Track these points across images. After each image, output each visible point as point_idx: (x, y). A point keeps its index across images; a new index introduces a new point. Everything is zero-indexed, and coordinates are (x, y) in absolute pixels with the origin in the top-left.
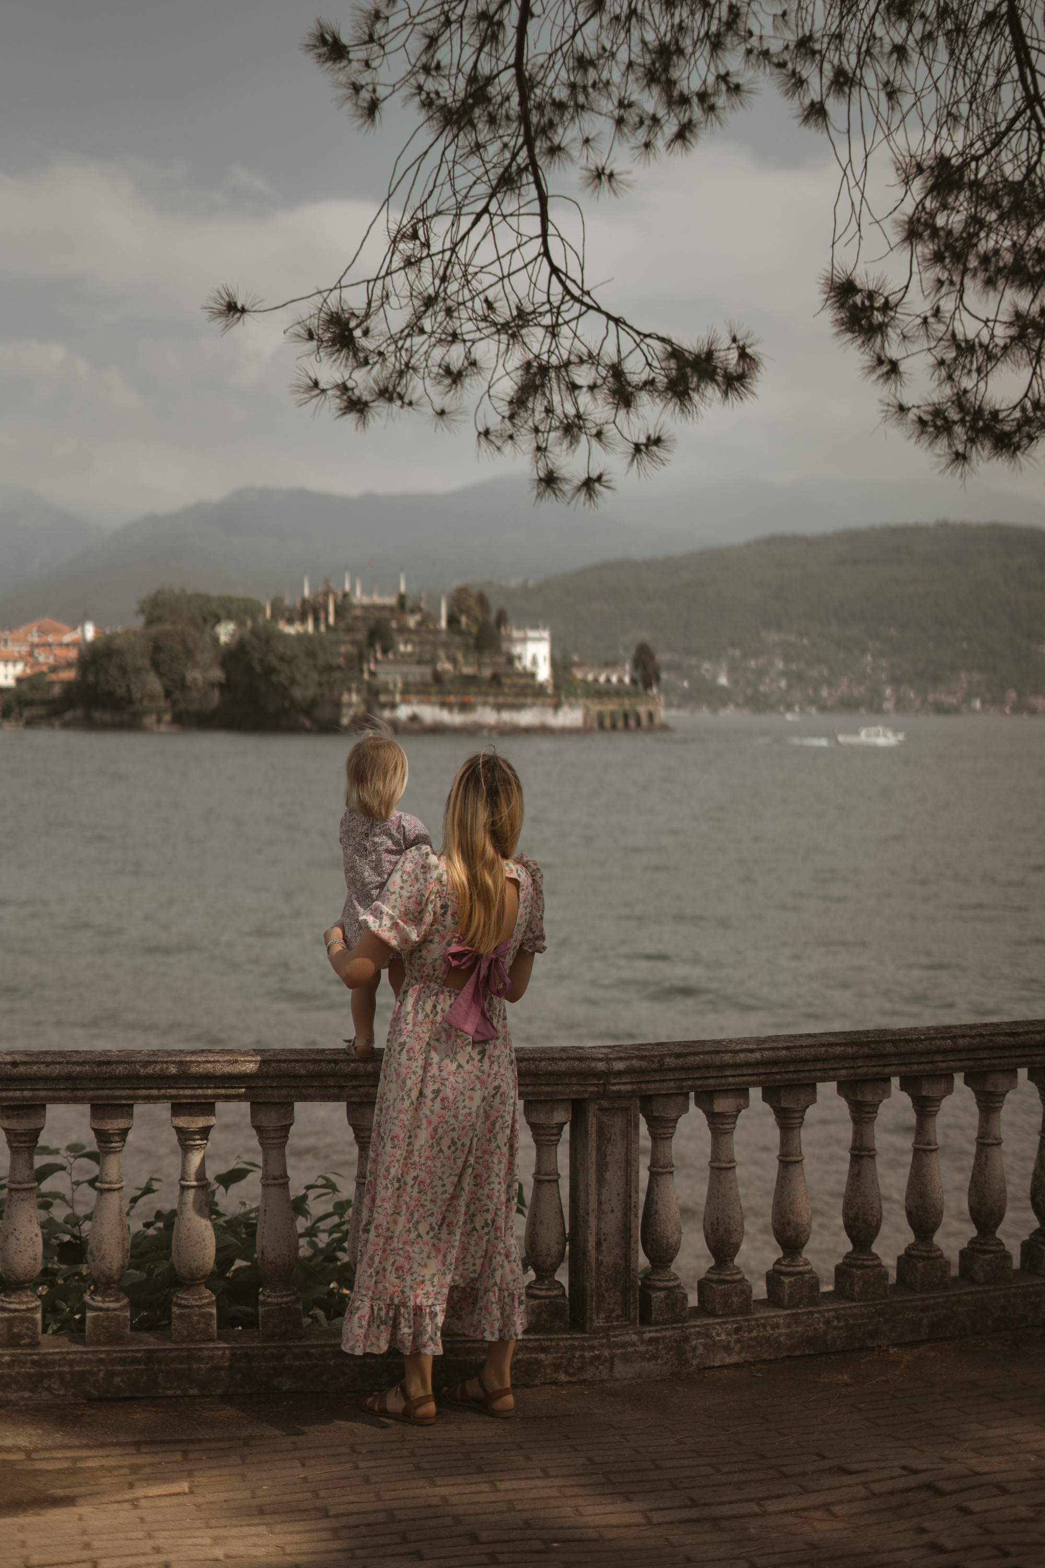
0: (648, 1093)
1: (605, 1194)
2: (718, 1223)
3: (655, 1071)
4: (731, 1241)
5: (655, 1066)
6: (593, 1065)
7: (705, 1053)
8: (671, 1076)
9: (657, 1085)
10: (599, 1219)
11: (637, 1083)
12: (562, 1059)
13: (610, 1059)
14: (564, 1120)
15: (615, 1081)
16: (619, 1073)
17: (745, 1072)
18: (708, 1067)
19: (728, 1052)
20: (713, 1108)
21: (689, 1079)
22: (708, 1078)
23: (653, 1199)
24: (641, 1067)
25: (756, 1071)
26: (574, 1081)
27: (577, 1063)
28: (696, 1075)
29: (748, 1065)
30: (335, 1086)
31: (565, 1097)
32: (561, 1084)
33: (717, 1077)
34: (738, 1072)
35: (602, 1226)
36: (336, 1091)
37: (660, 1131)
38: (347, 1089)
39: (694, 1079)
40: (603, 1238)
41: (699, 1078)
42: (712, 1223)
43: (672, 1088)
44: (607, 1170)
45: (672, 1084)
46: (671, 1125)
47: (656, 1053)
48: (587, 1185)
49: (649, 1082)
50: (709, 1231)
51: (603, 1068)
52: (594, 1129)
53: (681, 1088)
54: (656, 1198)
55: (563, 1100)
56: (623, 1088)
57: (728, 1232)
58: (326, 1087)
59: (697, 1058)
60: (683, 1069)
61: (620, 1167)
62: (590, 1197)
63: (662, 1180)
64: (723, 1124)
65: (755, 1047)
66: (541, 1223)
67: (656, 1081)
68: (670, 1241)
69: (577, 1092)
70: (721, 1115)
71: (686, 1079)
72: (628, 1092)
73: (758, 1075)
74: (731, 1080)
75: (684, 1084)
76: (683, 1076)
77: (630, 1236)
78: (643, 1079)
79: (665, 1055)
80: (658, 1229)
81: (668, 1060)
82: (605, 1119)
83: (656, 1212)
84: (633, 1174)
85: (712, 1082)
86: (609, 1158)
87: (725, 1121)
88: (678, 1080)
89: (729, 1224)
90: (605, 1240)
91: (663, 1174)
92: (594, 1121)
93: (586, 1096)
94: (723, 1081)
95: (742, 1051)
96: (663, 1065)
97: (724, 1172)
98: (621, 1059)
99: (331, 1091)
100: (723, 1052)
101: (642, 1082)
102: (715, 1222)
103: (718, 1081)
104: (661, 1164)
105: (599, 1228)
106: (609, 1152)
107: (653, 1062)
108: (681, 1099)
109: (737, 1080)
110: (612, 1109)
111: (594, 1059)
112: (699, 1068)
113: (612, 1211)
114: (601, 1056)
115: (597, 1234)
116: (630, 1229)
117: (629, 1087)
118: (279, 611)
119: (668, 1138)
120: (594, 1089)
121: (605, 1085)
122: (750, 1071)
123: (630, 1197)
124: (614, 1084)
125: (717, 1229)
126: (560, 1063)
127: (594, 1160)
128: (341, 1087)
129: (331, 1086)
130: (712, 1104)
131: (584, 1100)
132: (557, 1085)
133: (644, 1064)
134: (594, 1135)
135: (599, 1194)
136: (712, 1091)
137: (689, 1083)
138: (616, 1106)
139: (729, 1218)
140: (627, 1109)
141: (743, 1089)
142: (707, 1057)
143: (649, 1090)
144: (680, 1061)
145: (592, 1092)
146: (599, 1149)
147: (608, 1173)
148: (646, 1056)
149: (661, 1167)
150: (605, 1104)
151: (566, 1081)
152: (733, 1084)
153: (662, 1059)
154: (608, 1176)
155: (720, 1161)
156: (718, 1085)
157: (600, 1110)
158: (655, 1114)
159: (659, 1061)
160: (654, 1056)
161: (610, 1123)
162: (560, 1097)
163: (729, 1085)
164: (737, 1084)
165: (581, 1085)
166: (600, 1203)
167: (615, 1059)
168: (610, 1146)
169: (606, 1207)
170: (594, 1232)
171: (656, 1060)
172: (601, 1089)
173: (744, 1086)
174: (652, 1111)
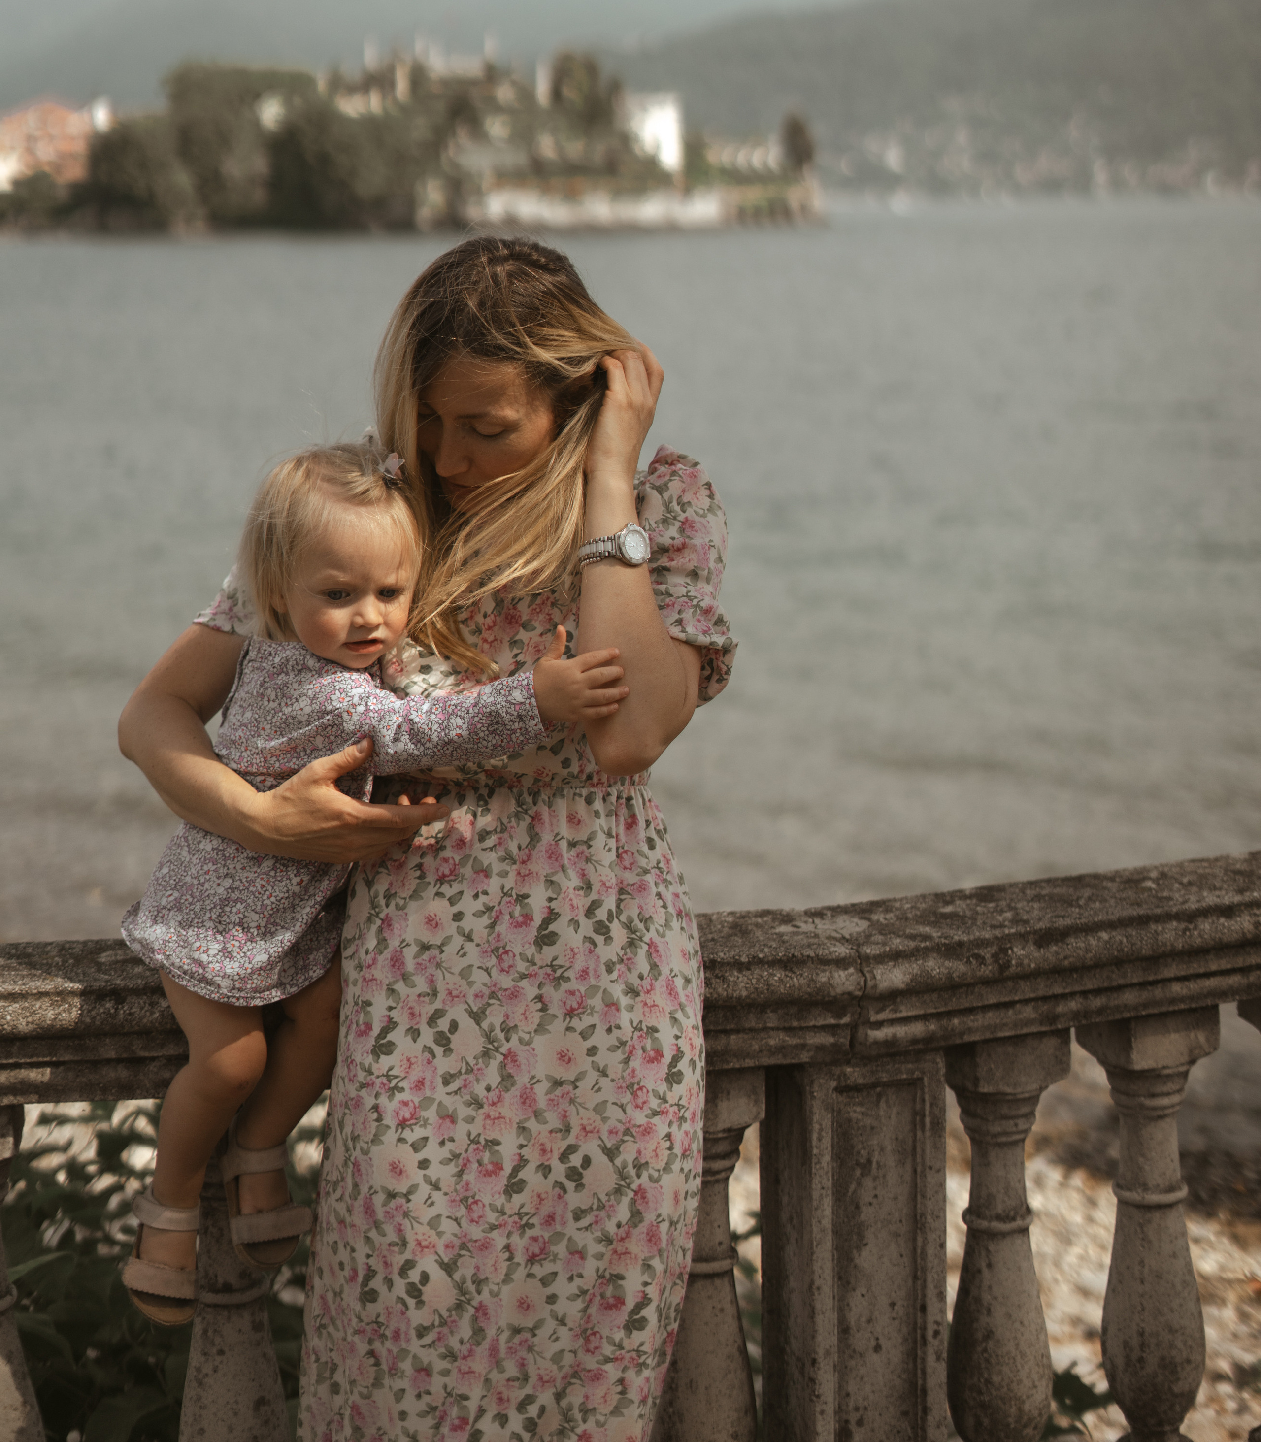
0: (967, 1038)
1: (858, 1305)
2: (1143, 1346)
3: (986, 982)
4: (1176, 1389)
5: (986, 971)
6: (823, 978)
7: (1111, 925)
8: (1026, 990)
9: (991, 1017)
10: (842, 1370)
11: (938, 1016)
12: (740, 966)
13: (867, 959)
14: (746, 1119)
15: (881, 1016)
16: (893, 996)
17: (1214, 967)
18: (1119, 962)
19: (1169, 917)
20: (1129, 1059)
21: (1072, 994)
22: (1120, 988)
23: (978, 1300)
24: (950, 977)
25: (1240, 962)
26: (772, 1019)
27: (779, 974)
28: (1089, 985)
29: (1221, 948)
30: (119, 1061)
31: (749, 1063)
32: (737, 1031)
33: (1143, 985)
34: (1197, 967)
35: (852, 1387)
36: (123, 1073)
37: (996, 1128)
38: (153, 1067)
39: (1084, 994)
40: (853, 1417)
41: (1097, 992)
42: (1126, 1344)
43: (1028, 1022)
44: (861, 1244)
45: (1028, 1012)
46: (1024, 1110)
47: (987, 934)
48: (811, 1288)
49: (971, 1010)
50: (1120, 1362)
51: (850, 986)
52: (827, 1142)
53: (1052, 1019)
54: (986, 1297)
55: (741, 1072)
56: (901, 1031)
57: (1170, 1367)
58: (96, 1064)
59: (1093, 942)
60: (1057, 972)
61: (897, 1235)
62: (819, 1319)
63: (1003, 1251)
64: (1153, 1096)
65: (1237, 899)
66: (691, 1385)
67: (986, 1008)
68: (1027, 1407)
69: (781, 1049)
70: (1152, 1075)
71: (1064, 996)
72: (914, 1041)
73: (1243, 970)
74: (1177, 989)
75: (1060, 1008)
76: (1058, 990)
77: (925, 1410)
78: (953, 1005)
79: (1009, 938)
80: (996, 1379)
81: (1018, 951)
82: (855, 1112)
83: (989, 1334)
84: (931, 1251)
85: (1129, 997)
86: (867, 1214)
87: (1159, 1088)
88: (1045, 999)
89: (1172, 1346)
90: (860, 1423)
91: (1004, 1235)
92: (827, 1122)
93: (805, 1057)
94: (1158, 993)
95: (1205, 912)
96: (1008, 965)
97: (1156, 1216)
98: (896, 956)
99: (111, 1074)
100: (1157, 919)
101: (950, 1014)
102: (1135, 1342)
103: (1145, 995)
104: (1000, 1209)
105: (843, 1394)
106: (865, 1196)
107: (981, 960)
108: (1050, 1045)
109: (1194, 987)
110: (874, 1086)
111: (824, 962)
112: (1098, 965)
113: (877, 1348)
114: (842, 950)
115: (839, 1410)
116: (924, 1392)
117: (917, 1029)
118: (337, 84)
119: (1015, 1143)
120: (827, 1039)
121: (853, 1027)
122: (1225, 964)
123: (923, 1309)
124: (879, 1025)
125: (1141, 1360)
126: (734, 976)
127: (827, 1223)
128: (135, 1062)
129: (109, 1061)
130: (1127, 1048)
131: (800, 1067)
132: (726, 1032)
133: (958, 968)
134: (827, 1158)
135: (842, 1308)
136: (1128, 1021)
137: (1074, 1005)
138: (885, 1077)
139: (1172, 1330)
140: (914, 1084)
141: (1204, 1009)
142: (1118, 936)
143: (970, 1030)
144: (1052, 953)
145: (820, 1048)
146: (840, 1192)
147: (865, 1253)
148: (960, 944)
149: (999, 1218)
150: (854, 1074)
151: (752, 1022)
152: (1182, 999)
153: (1004, 951)
154: (866, 1258)
155: (1145, 1188)
156: (1145, 1006)
157: (839, 1090)
158: (985, 1089)
159: (995, 956)
160: (982, 943)
161: (868, 1121)
162: (734, 1064)
163: (1173, 1001)
164: (1191, 998)
165: (789, 1030)
166: (844, 1330)
167: (881, 959)
168: (868, 1182)
169: (861, 1340)
170: (830, 1409)
171: (987, 953)
172: (845, 1040)
173: (1209, 1002)
174: (976, 1081)
